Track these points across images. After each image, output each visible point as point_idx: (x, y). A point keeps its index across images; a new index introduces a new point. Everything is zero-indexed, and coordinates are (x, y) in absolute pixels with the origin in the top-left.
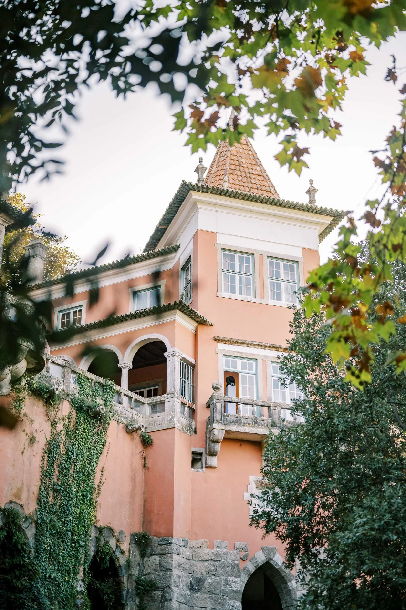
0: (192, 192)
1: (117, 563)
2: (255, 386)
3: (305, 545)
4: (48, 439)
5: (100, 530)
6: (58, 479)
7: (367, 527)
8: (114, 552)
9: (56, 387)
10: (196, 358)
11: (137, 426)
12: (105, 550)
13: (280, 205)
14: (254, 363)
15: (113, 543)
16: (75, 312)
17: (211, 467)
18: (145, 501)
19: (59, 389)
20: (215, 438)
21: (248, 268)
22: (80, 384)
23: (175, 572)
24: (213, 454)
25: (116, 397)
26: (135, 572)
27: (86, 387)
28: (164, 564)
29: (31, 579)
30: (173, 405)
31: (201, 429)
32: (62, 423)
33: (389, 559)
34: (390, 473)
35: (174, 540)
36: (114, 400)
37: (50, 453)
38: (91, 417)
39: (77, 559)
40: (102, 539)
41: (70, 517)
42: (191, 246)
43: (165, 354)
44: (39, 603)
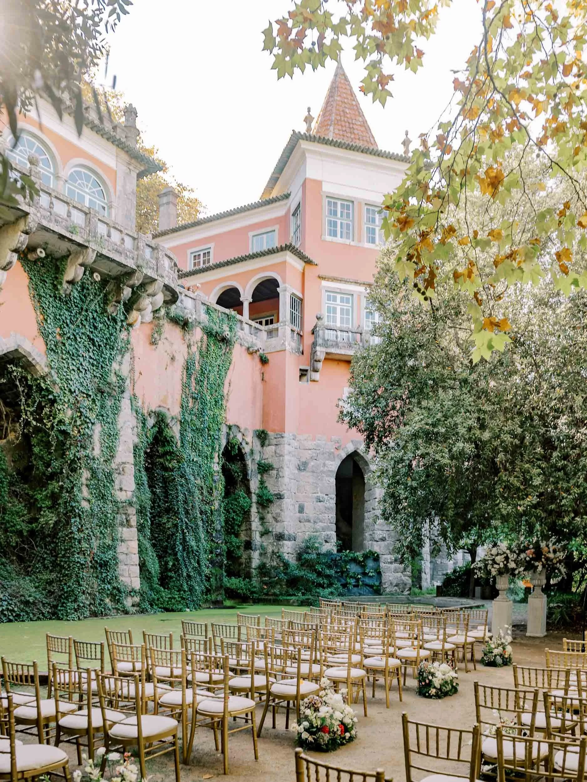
0: (301, 141)
1: (243, 451)
2: (350, 317)
3: (378, 436)
4: (186, 358)
5: (230, 427)
6: (196, 389)
7: (423, 422)
8: (241, 443)
9: (189, 316)
10: (303, 294)
11: (256, 349)
12: (234, 441)
13: (378, 155)
14: (350, 297)
15: (239, 437)
16: (204, 254)
17: (314, 381)
18: (264, 406)
19: (191, 318)
20: (318, 359)
21: (348, 214)
22: (209, 314)
23: (287, 458)
24: (316, 371)
25: (239, 325)
26: (257, 458)
27: (214, 315)
28: (278, 451)
29: (179, 462)
30: (284, 332)
31: (307, 352)
32: (196, 346)
33: (438, 446)
34: (446, 382)
35: (286, 435)
36: (237, 328)
37: (188, 369)
38: (219, 341)
39: (213, 448)
40: (231, 433)
41: (206, 418)
42: (300, 194)
43: (278, 289)
44: (186, 479)
